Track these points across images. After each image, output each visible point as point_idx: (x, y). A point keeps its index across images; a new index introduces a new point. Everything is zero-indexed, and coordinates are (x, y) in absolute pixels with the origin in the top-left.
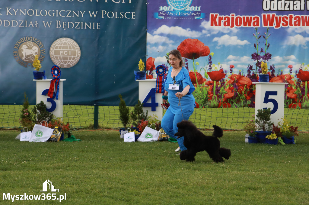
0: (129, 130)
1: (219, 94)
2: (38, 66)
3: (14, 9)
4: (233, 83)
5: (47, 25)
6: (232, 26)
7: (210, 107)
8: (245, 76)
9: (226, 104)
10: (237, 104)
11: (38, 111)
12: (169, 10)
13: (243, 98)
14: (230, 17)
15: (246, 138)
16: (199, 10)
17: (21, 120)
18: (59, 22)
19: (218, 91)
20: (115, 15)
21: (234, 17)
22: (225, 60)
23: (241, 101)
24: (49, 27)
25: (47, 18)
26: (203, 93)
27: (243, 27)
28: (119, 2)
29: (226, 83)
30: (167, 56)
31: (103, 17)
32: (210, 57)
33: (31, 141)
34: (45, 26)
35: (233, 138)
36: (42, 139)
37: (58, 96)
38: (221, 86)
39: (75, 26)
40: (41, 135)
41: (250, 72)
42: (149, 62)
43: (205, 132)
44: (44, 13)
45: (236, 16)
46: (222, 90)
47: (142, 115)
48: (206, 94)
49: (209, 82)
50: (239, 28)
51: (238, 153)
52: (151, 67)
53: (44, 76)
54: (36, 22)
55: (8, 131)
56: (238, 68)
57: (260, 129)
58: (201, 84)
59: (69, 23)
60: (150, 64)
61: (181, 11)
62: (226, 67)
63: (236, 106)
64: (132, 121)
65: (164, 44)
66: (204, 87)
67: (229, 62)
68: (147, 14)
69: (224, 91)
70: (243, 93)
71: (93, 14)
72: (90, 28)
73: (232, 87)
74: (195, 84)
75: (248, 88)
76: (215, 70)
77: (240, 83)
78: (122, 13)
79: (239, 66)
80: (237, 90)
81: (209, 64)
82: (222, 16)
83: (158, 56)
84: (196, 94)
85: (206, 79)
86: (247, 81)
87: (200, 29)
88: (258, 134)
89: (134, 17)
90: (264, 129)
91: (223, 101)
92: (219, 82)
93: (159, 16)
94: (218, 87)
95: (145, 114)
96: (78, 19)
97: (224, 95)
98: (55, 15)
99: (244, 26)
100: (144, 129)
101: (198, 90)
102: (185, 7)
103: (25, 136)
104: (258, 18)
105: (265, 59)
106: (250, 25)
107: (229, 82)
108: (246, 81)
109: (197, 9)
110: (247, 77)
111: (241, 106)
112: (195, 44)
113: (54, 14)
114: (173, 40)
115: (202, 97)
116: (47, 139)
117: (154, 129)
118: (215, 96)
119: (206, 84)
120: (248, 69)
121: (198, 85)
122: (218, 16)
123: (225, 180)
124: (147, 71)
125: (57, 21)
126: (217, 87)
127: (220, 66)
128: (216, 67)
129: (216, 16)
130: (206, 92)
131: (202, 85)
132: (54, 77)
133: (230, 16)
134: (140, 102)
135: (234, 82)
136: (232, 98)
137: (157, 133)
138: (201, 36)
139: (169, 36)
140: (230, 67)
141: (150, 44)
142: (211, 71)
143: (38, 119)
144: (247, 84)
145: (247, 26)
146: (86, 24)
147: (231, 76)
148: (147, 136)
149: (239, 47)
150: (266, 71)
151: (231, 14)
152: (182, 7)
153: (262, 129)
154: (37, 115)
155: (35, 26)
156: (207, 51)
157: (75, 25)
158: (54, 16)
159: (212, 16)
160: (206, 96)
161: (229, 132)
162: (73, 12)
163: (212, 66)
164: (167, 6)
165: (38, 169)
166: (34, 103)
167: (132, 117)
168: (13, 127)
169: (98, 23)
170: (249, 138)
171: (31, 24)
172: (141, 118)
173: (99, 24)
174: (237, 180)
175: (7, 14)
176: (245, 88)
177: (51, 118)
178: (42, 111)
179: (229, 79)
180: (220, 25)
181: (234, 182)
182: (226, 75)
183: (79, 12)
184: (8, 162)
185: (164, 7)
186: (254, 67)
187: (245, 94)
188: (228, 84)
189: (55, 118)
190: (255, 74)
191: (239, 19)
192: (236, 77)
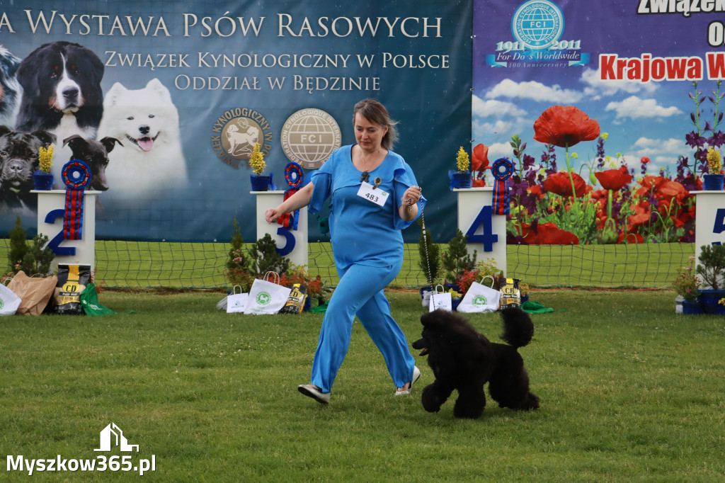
0: (440, 290)
1: (619, 217)
2: (261, 164)
3: (212, 56)
4: (647, 195)
5: (275, 84)
6: (646, 79)
7: (600, 242)
8: (673, 180)
9: (633, 237)
10: (655, 235)
11: (260, 253)
12: (516, 48)
13: (669, 224)
14: (642, 61)
15: (679, 303)
16: (578, 47)
17: (228, 271)
18: (298, 79)
19: (616, 209)
20: (408, 61)
21: (648, 61)
22: (632, 147)
23: (664, 231)
24: (280, 87)
25: (277, 72)
26: (586, 216)
27: (668, 80)
28: (417, 35)
29: (633, 193)
30: (512, 141)
31: (385, 66)
32: (601, 142)
33: (247, 312)
34: (272, 87)
35: (650, 305)
36: (268, 308)
37: (297, 223)
38: (624, 200)
39: (330, 86)
40: (268, 300)
41: (683, 171)
42: (476, 153)
43: (591, 293)
44: (269, 61)
45: (653, 57)
46: (625, 208)
47: (465, 260)
48: (593, 216)
49: (599, 192)
50: (660, 82)
51: (663, 333)
52: (481, 164)
53: (271, 183)
54: (255, 78)
55: (202, 293)
56: (658, 164)
57: (706, 286)
58: (583, 196)
59: (317, 79)
60: (478, 158)
61: (540, 51)
62: (633, 162)
63: (654, 239)
64: (445, 271)
65: (507, 118)
66: (589, 203)
67: (639, 152)
68: (472, 58)
69: (629, 209)
70: (669, 214)
71: (365, 61)
72: (360, 88)
73: (645, 201)
74: (570, 198)
75: (679, 203)
76: (610, 168)
77: (661, 194)
78: (422, 58)
79: (660, 159)
80: (656, 207)
81: (598, 156)
82: (623, 59)
83: (496, 142)
84: (573, 218)
85: (592, 185)
86: (676, 190)
87: (580, 87)
88: (704, 295)
89: (446, 64)
90: (714, 285)
91: (628, 229)
92: (620, 193)
93: (497, 61)
94: (617, 202)
95: (471, 258)
96: (337, 72)
97: (628, 217)
98: (292, 63)
99: (670, 77)
100: (469, 286)
101: (577, 208)
102: (549, 41)
103: (236, 303)
104: (697, 61)
105: (714, 144)
106: (681, 75)
107: (639, 191)
108: (673, 189)
109: (574, 46)
110: (675, 180)
111: (664, 240)
112: (571, 116)
113: (289, 62)
114: (525, 109)
115: (585, 224)
116: (280, 308)
117: (490, 287)
118: (610, 221)
119: (593, 197)
120: (679, 165)
121: (576, 199)
122: (617, 59)
123: (641, 386)
124: (473, 173)
125: (295, 76)
126: (614, 203)
127: (620, 159)
128: (612, 163)
129: (613, 58)
130: (594, 212)
131: (585, 199)
132: (291, 185)
133: (640, 58)
134: (461, 233)
135: (649, 191)
136: (647, 224)
137: (497, 295)
138: (582, 99)
139: (517, 101)
140: (642, 161)
141: (478, 117)
142: (603, 171)
143: (261, 271)
144: (675, 196)
145: (676, 79)
146: (351, 80)
147: (643, 180)
148: (476, 300)
149: (660, 120)
150: (718, 167)
151: (643, 55)
152: (543, 43)
153: (712, 285)
154: (258, 260)
155: (252, 87)
156: (593, 129)
157: (331, 83)
158: (289, 65)
159: (604, 59)
160: (592, 221)
161: (641, 293)
162: (327, 57)
163: (604, 159)
164: (513, 40)
165: (264, 365)
166: (252, 237)
167: (445, 263)
168: (212, 285)
169: (374, 79)
170: (683, 303)
171: (245, 83)
172: (463, 265)
173: (377, 81)
174: (665, 385)
175: (200, 65)
176: (672, 204)
177: (286, 267)
178: (267, 254)
179: (638, 187)
180: (620, 77)
181: (661, 389)
182: (633, 177)
183: (339, 58)
184: (207, 352)
185: (507, 43)
186: (691, 161)
187: (671, 215)
188: (638, 196)
189: (292, 268)
190: (692, 176)
191: (658, 64)
192: (654, 181)
